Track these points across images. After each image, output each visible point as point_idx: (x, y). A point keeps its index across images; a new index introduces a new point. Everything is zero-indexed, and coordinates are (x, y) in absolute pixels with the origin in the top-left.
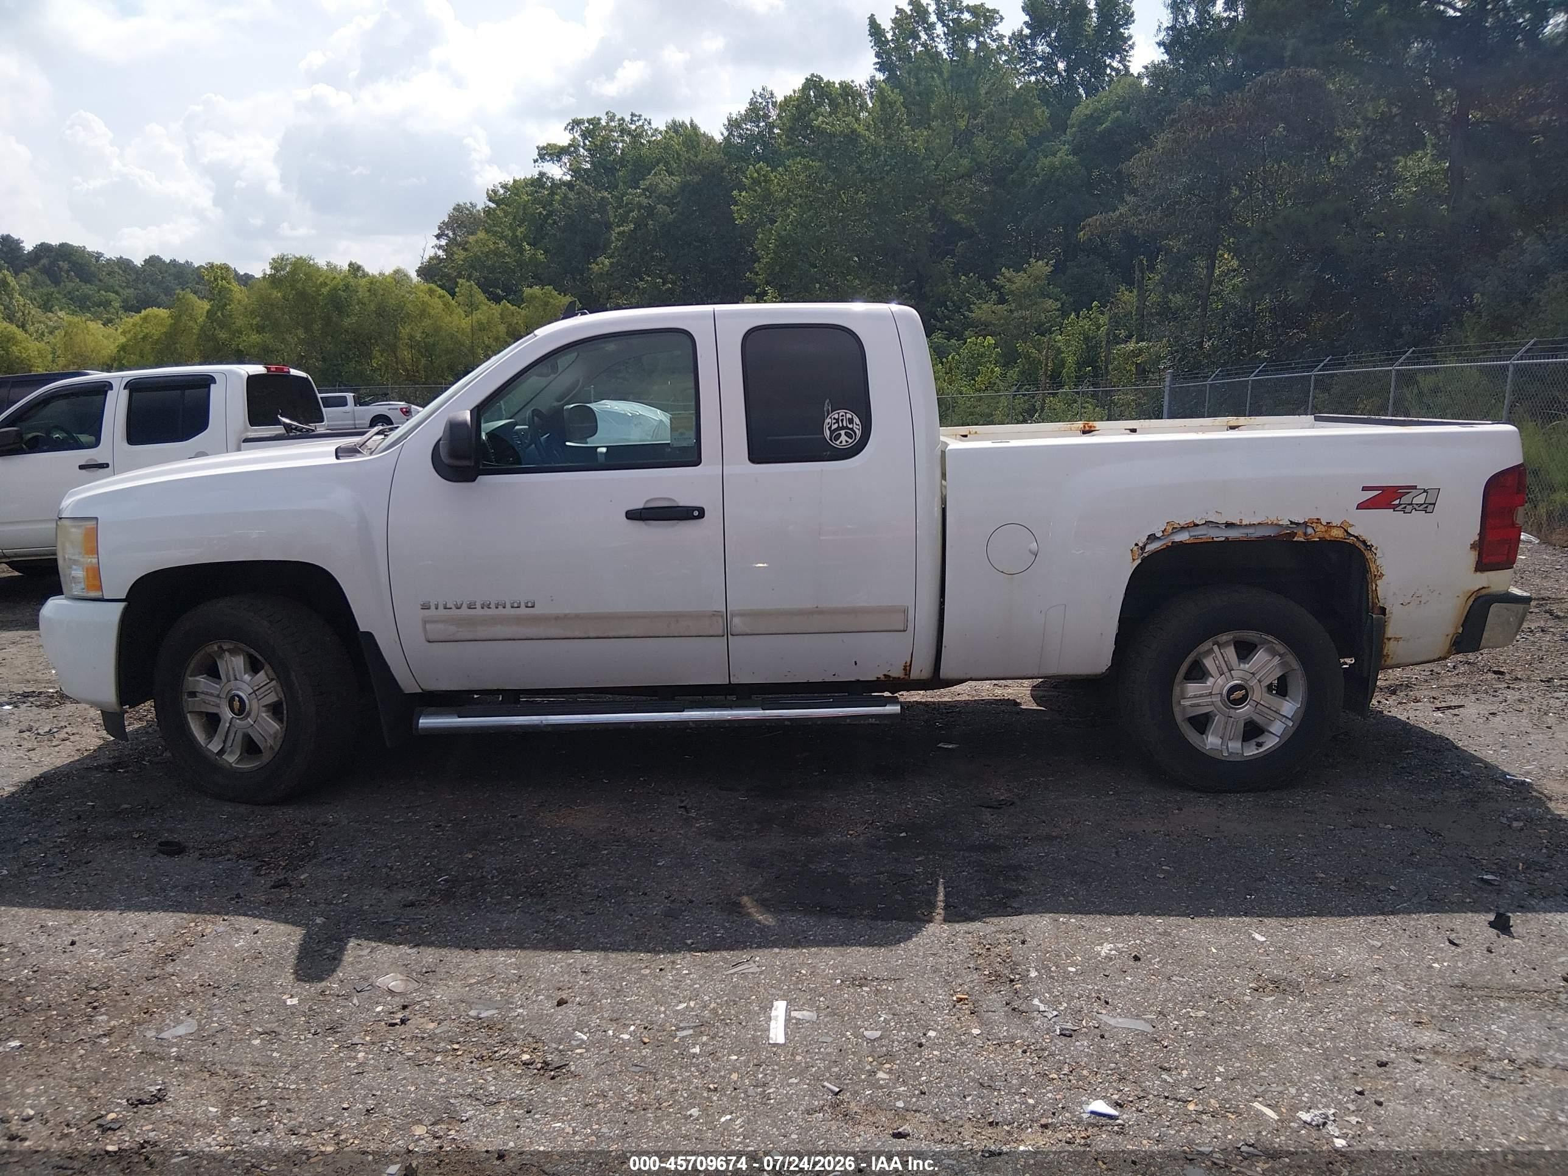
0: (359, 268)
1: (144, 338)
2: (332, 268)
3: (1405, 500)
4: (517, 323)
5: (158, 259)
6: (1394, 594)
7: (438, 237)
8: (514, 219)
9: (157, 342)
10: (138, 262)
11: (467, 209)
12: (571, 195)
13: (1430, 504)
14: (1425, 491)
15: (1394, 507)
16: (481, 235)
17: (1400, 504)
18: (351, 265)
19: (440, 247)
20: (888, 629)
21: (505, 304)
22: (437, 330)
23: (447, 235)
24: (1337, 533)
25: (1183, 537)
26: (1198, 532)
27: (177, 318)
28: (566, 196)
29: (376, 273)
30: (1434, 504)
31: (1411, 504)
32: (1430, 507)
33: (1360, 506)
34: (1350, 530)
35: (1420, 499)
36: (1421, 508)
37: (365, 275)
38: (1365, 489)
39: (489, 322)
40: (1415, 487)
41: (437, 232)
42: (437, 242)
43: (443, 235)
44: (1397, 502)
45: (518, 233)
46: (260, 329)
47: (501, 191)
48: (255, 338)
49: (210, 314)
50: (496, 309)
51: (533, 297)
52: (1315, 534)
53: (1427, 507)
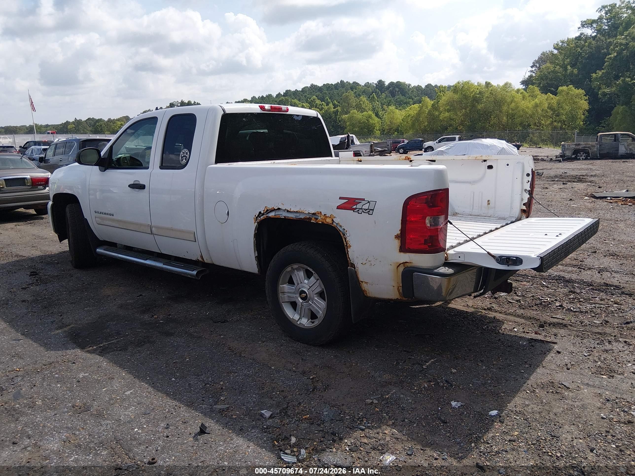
0: (489, 83)
1: (409, 116)
2: (479, 85)
3: (359, 206)
4: (553, 103)
5: (430, 85)
6: (357, 258)
7: (532, 67)
8: (565, 56)
9: (412, 117)
10: (423, 87)
11: (547, 54)
12: (593, 42)
13: (371, 210)
14: (369, 202)
15: (353, 210)
16: (548, 64)
17: (356, 208)
18: (486, 82)
19: (532, 71)
20: (190, 240)
21: (549, 95)
22: (517, 107)
23: (536, 66)
24: (329, 221)
25: (272, 215)
26: (278, 213)
27: (421, 108)
28: (590, 43)
29: (496, 85)
30: (373, 210)
31: (362, 209)
32: (371, 212)
33: (339, 208)
34: (334, 219)
35: (366, 207)
36: (366, 211)
37: (492, 86)
38: (341, 198)
39: (540, 103)
40: (364, 200)
41: (532, 64)
42: (531, 69)
43: (534, 66)
44: (355, 207)
45: (566, 62)
46: (449, 111)
47: (560, 44)
48: (447, 114)
49: (433, 105)
50: (544, 96)
51: (562, 91)
52: (320, 219)
53: (370, 211)
